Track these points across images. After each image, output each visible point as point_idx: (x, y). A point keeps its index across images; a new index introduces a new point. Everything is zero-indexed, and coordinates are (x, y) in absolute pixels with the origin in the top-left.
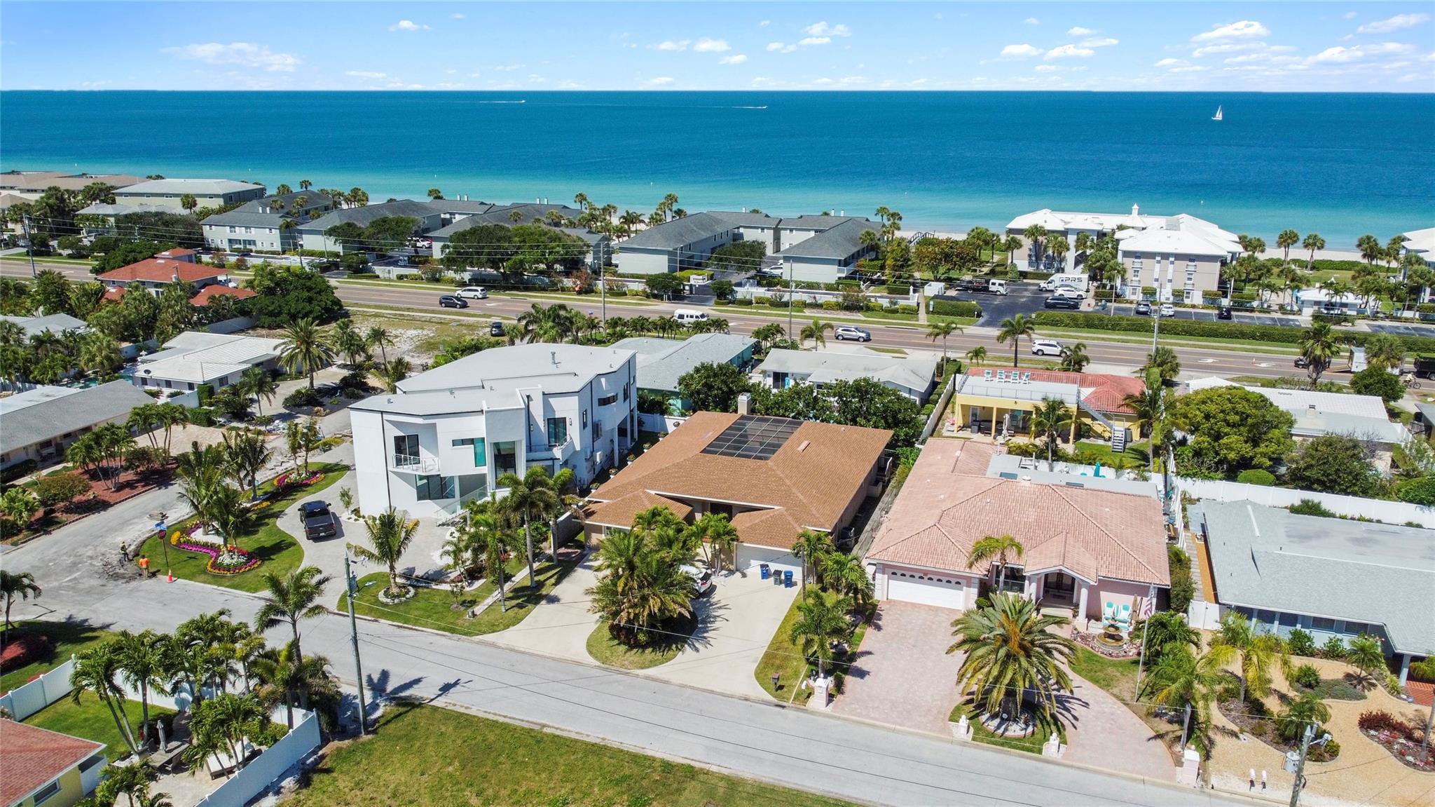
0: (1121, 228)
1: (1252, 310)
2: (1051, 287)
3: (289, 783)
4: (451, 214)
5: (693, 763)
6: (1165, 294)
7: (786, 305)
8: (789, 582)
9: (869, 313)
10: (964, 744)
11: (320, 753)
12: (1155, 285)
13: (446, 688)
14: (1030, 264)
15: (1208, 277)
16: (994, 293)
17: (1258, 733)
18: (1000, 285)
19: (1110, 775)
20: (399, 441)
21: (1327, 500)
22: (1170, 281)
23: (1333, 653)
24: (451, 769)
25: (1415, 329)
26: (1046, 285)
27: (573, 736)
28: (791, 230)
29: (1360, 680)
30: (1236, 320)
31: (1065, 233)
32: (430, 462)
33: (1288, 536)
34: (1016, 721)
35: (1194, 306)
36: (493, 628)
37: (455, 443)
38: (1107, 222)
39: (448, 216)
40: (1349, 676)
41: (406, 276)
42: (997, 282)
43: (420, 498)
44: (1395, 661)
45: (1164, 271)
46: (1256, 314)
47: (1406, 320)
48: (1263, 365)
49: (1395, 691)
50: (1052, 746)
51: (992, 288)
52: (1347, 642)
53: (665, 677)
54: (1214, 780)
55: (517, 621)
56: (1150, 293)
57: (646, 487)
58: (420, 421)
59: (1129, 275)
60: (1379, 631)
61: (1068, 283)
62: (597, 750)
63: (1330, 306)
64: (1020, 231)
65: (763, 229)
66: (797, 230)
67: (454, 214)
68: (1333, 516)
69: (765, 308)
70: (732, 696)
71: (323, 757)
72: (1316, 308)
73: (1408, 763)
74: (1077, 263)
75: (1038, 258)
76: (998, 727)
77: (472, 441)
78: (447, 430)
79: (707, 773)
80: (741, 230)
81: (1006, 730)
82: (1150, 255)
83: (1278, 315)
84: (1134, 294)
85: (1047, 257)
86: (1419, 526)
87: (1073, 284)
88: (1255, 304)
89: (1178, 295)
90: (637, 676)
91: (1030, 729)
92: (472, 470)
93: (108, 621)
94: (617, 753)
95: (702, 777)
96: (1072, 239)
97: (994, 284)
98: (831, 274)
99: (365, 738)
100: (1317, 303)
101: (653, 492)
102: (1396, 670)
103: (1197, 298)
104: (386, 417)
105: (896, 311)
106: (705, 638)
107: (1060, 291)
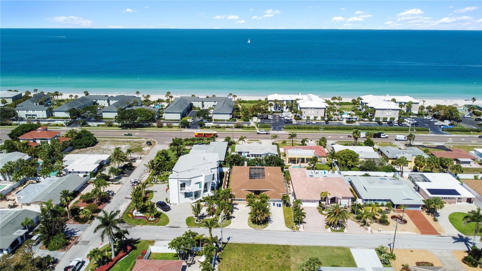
0: (297, 100)
1: (332, 120)
3: (216, 262)
5: (288, 245)
6: (312, 118)
7: (220, 127)
8: (280, 206)
9: (243, 129)
10: (330, 233)
11: (217, 255)
12: (309, 115)
13: (229, 239)
14: (275, 109)
15: (321, 113)
16: (270, 119)
17: (376, 222)
19: (356, 234)
20: (181, 185)
21: (370, 173)
22: (313, 114)
23: (382, 205)
24: (244, 254)
25: (368, 123)
26: (281, 116)
27: (261, 244)
28: (207, 102)
29: (388, 210)
30: (330, 124)
31: (283, 101)
32: (188, 189)
33: (368, 183)
34: (337, 227)
35: (319, 120)
36: (227, 225)
37: (195, 184)
38: (293, 97)
40: (386, 209)
42: (270, 116)
43: (185, 197)
44: (393, 206)
45: (311, 112)
46: (333, 122)
47: (366, 121)
48: (341, 137)
49: (394, 211)
50: (345, 230)
51: (269, 118)
52: (385, 203)
53: (269, 229)
54: (373, 232)
55: (230, 223)
56: (308, 117)
57: (241, 189)
58: (188, 180)
59: (303, 113)
60: (390, 200)
61: (287, 115)
62: (268, 245)
63: (349, 119)
64: (272, 101)
65: (199, 101)
66: (209, 101)
68: (371, 176)
69: (215, 129)
70: (284, 231)
71: (218, 256)
72: (346, 119)
73: (400, 223)
74: (286, 108)
75: (276, 108)
76: (335, 228)
77: (199, 183)
78: (194, 181)
79: (291, 246)
80: (192, 102)
81: (336, 229)
82: (308, 108)
83: (338, 121)
84: (304, 118)
85: (279, 107)
86: (386, 176)
87: (288, 115)
88: (333, 119)
89: (315, 118)
90: (263, 230)
91: (340, 228)
92: (198, 189)
94: (272, 245)
95: (291, 247)
96: (285, 103)
97: (269, 117)
98: (228, 117)
99: (222, 251)
100: (347, 118)
101: (243, 190)
102: (394, 207)
103: (319, 118)
104: (179, 179)
105: (250, 128)
106: (271, 220)
107: (286, 118)
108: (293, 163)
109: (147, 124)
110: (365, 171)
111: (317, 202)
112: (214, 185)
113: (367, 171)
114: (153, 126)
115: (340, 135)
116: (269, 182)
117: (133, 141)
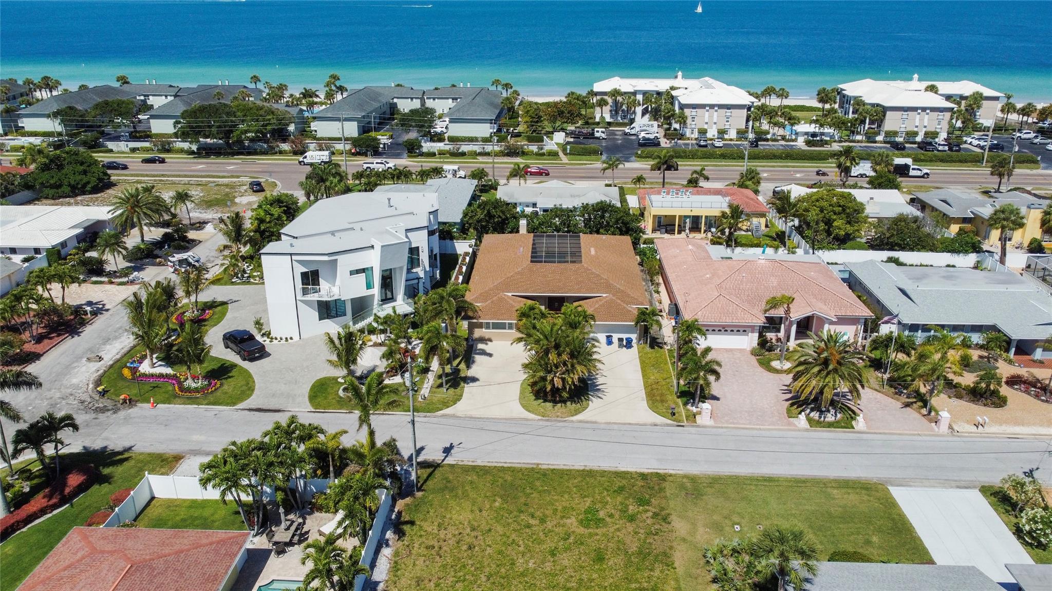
0: (672, 88)
1: (767, 140)
2: (633, 132)
3: (389, 535)
4: (145, 96)
5: (659, 471)
6: (712, 133)
7: (463, 154)
8: (629, 345)
9: (525, 157)
10: (807, 430)
11: (396, 510)
12: (706, 127)
13: (447, 451)
14: (612, 117)
15: (739, 120)
16: (598, 138)
17: (959, 397)
18: (602, 132)
19: (900, 434)
20: (304, 276)
21: (903, 256)
22: (715, 123)
23: (966, 344)
24: (497, 504)
25: (866, 147)
26: (629, 131)
27: (562, 467)
28: (434, 99)
29: (988, 358)
30: (760, 147)
31: (635, 93)
32: (327, 290)
34: (828, 411)
35: (731, 140)
36: (446, 404)
37: (352, 273)
38: (661, 85)
39: (142, 98)
40: (981, 357)
41: (138, 149)
42: (600, 130)
43: (320, 319)
44: (1006, 343)
45: (711, 117)
46: (770, 143)
47: (858, 142)
48: (798, 175)
49: (1010, 362)
50: (860, 423)
51: (597, 135)
52: (976, 338)
53: (593, 419)
54: (956, 428)
55: (458, 398)
56: (703, 132)
57: (503, 292)
58: (326, 258)
59: (689, 121)
61: (645, 128)
62: (588, 474)
63: (814, 135)
64: (605, 93)
65: (412, 99)
66: (438, 98)
67: (148, 96)
68: (905, 265)
70: (645, 425)
71: (400, 513)
72: (806, 137)
73: (1043, 401)
74: (643, 114)
75: (617, 113)
76: (820, 417)
77: (363, 270)
78: (346, 263)
79: (671, 475)
80: (395, 100)
81: (825, 418)
82: (702, 106)
83: (783, 143)
84: (692, 133)
85: (623, 111)
86: (954, 266)
87: (648, 128)
88: (769, 136)
89: (722, 132)
90: (572, 421)
91: (839, 416)
92: (362, 292)
93: (127, 444)
94: (603, 473)
95: (671, 479)
96: (640, 97)
97: (598, 132)
98: (485, 130)
99: (419, 494)
100: (806, 133)
101: (510, 294)
102: (1007, 350)
103: (732, 134)
104: (294, 257)
105: (543, 154)
106: (599, 389)
107: (643, 134)
108: (667, 232)
109: (265, 146)
110: (889, 250)
111: (753, 332)
112: (416, 281)
113: (896, 250)
114: (281, 152)
115: (794, 171)
116: (594, 271)
117: (214, 182)
